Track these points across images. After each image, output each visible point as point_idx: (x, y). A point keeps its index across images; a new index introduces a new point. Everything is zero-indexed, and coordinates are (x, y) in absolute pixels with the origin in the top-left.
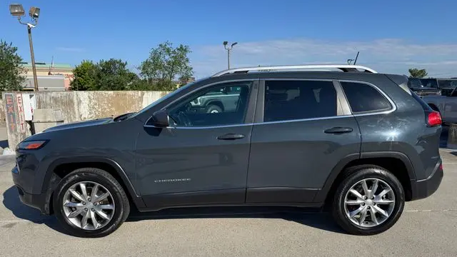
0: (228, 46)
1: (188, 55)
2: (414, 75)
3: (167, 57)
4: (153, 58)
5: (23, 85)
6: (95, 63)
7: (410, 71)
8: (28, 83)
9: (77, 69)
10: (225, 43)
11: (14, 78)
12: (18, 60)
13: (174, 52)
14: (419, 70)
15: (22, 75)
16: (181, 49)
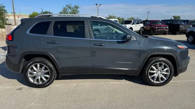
0: (98, 6)
1: (79, 10)
3: (70, 10)
4: (64, 11)
5: (7, 22)
6: (38, 13)
7: (174, 17)
8: (10, 21)
9: (31, 16)
10: (97, 4)
11: (3, 19)
12: (5, 11)
13: (73, 8)
14: (177, 16)
15: (7, 18)
16: (76, 7)
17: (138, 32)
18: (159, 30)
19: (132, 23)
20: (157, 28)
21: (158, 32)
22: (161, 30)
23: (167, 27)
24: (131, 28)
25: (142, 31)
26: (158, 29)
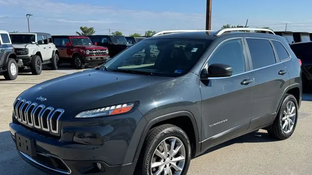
2: (85, 32)
7: (82, 29)
17: (49, 62)
18: (94, 57)
19: (36, 41)
20: (88, 52)
21: (92, 60)
22: (97, 58)
23: (105, 50)
24: (39, 54)
25: (57, 60)
26: (91, 54)
